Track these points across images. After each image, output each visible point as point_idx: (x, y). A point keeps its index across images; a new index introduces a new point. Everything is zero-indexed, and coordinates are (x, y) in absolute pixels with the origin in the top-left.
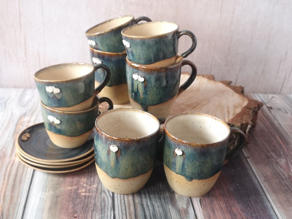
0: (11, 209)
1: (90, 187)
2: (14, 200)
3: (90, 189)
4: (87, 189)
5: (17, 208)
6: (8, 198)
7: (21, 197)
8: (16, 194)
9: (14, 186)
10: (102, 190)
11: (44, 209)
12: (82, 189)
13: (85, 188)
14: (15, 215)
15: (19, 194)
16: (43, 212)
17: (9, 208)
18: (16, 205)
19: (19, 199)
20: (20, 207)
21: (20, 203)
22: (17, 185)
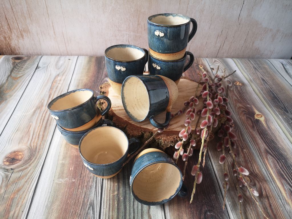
0: (42, 145)
2: (45, 138)
5: (45, 144)
6: (41, 137)
7: (49, 136)
8: (46, 134)
9: (46, 127)
11: (62, 145)
14: (44, 149)
15: (48, 133)
16: (61, 147)
17: (41, 144)
18: (45, 142)
19: (48, 137)
20: (47, 143)
21: (48, 140)
22: (47, 127)
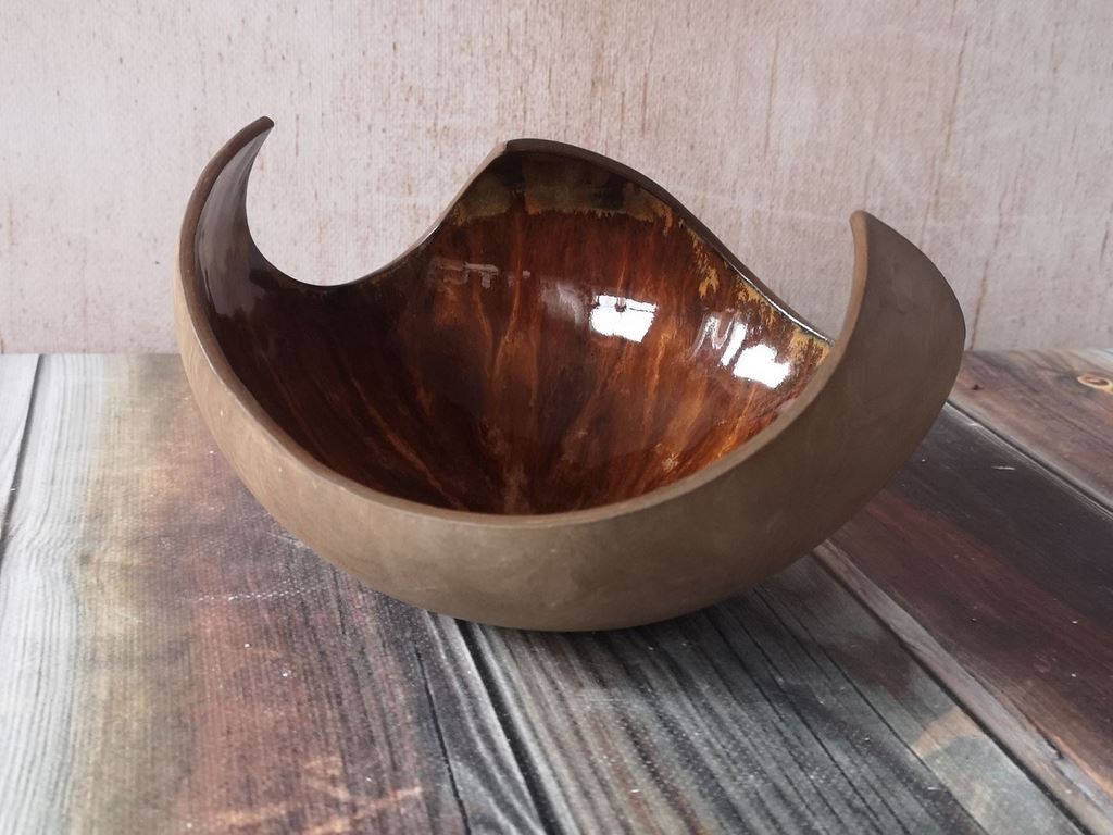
1: (382, 804)
3: (382, 815)
4: (360, 815)
10: (469, 813)
12: (328, 817)
13: (344, 808)
